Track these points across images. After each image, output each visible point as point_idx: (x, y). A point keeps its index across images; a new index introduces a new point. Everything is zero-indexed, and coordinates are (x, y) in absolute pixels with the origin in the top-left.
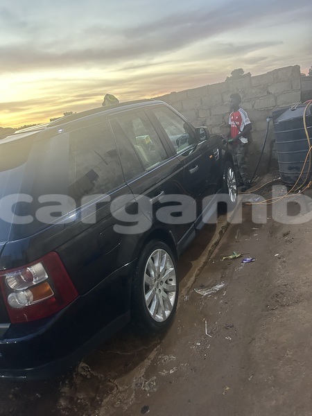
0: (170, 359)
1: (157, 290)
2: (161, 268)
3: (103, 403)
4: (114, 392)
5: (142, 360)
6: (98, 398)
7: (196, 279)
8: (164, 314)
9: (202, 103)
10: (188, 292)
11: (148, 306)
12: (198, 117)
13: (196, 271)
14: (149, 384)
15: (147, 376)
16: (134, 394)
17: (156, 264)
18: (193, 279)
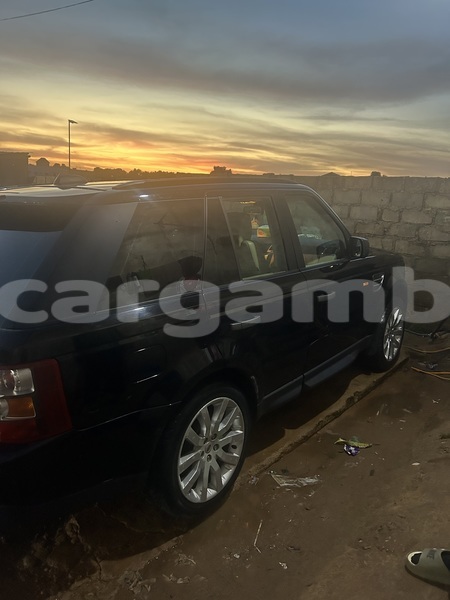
0: (187, 561)
1: (206, 455)
2: (221, 427)
3: (72, 587)
4: (95, 576)
5: (150, 547)
6: (70, 576)
7: (280, 457)
8: (204, 493)
9: (390, 201)
10: (261, 472)
11: (179, 472)
12: (380, 219)
13: (286, 445)
14: (143, 586)
15: (145, 573)
16: (116, 591)
17: (215, 419)
18: (276, 455)
